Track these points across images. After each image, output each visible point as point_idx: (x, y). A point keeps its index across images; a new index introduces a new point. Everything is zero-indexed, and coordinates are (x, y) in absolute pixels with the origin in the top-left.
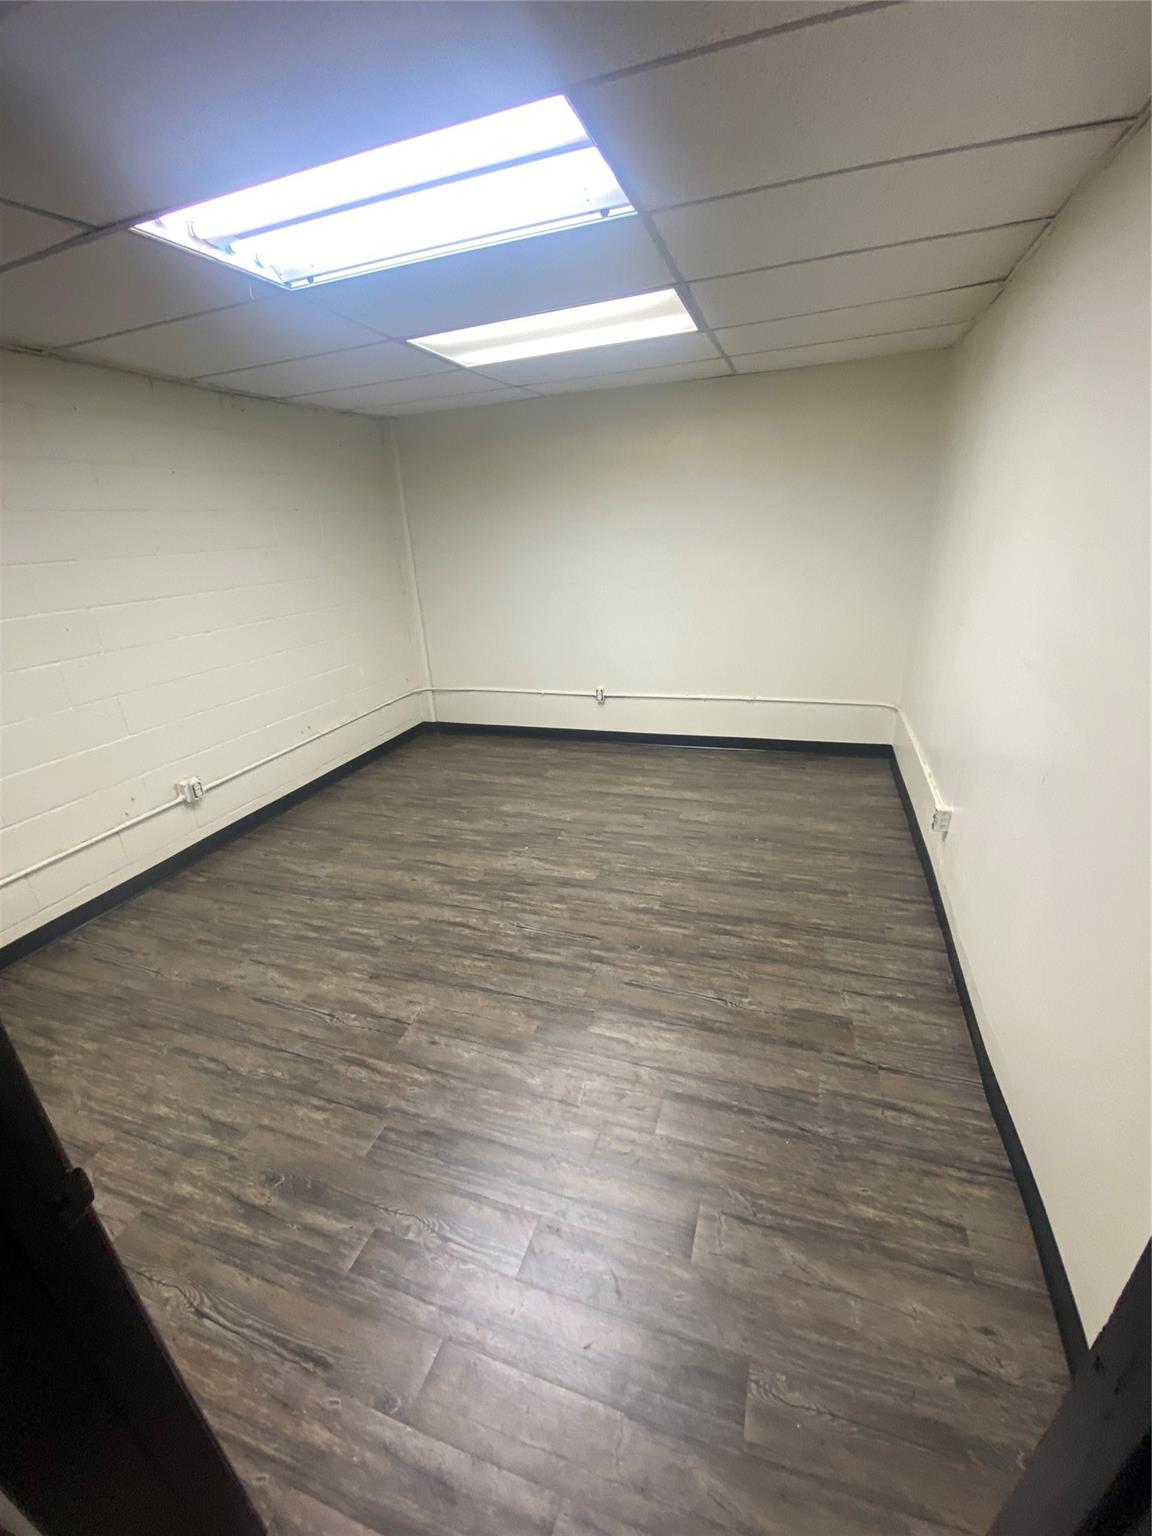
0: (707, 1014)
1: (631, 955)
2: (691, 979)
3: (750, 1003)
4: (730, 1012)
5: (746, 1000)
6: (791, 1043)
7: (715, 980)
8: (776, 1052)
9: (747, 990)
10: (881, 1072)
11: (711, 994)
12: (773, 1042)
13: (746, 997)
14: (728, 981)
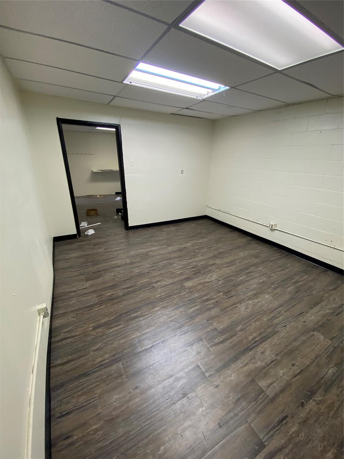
0: (119, 269)
1: (147, 271)
2: (128, 273)
3: (111, 274)
4: (115, 271)
5: (113, 274)
6: (99, 271)
7: (122, 275)
8: (101, 269)
9: (114, 277)
10: (78, 275)
11: (122, 272)
12: (103, 270)
13: (113, 275)
14: (119, 276)
